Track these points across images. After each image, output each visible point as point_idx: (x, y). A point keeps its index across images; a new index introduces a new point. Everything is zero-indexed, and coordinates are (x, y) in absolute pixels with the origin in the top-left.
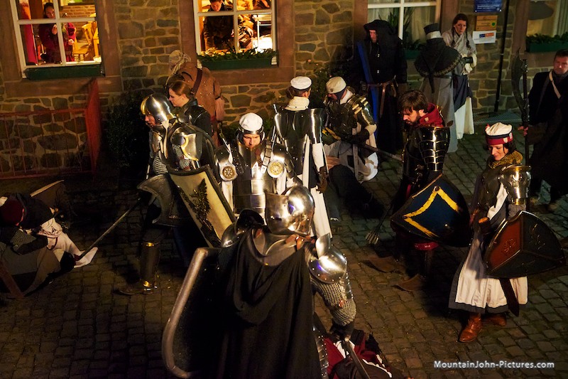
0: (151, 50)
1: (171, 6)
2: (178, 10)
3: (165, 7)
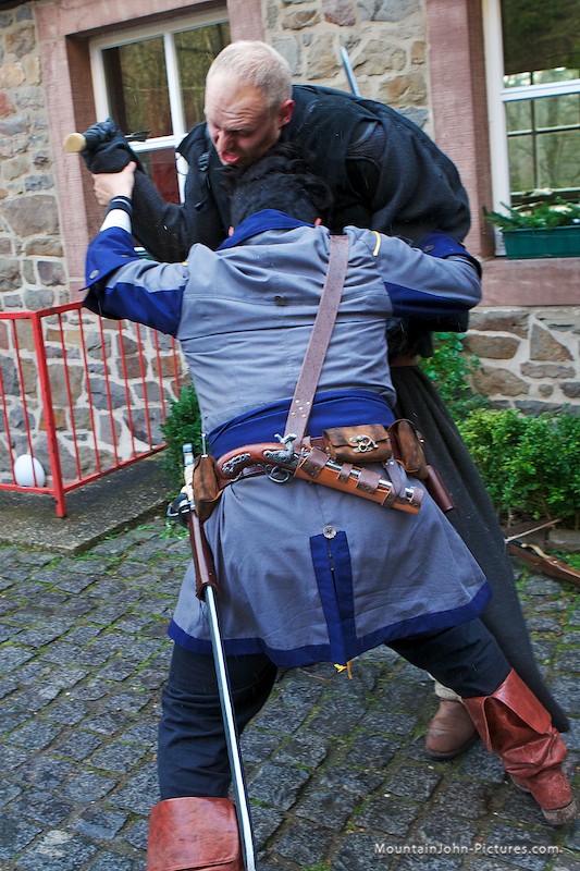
1: (408, 69)
2: (427, 81)
3: (392, 75)
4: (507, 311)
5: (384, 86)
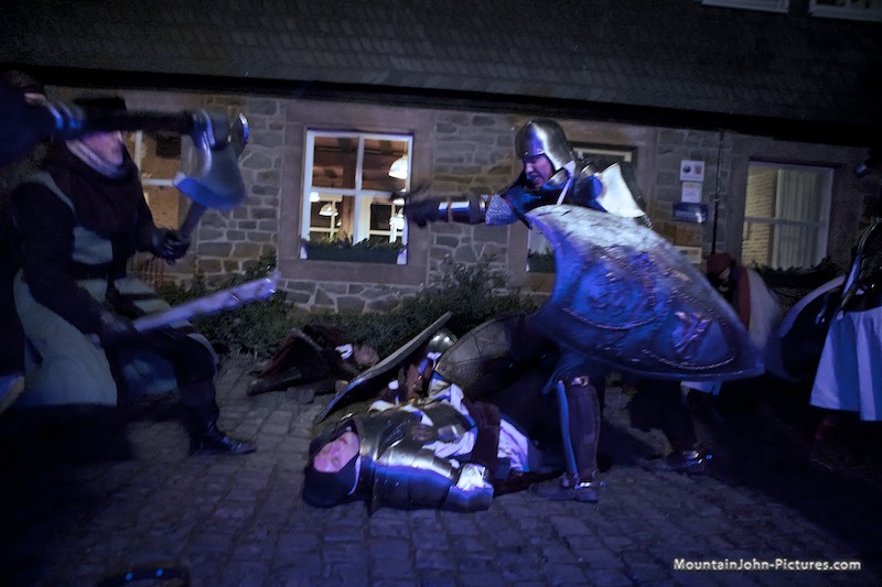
0: (240, 223)
1: (272, 169)
2: (281, 175)
3: (265, 170)
4: (306, 281)
5: (260, 174)
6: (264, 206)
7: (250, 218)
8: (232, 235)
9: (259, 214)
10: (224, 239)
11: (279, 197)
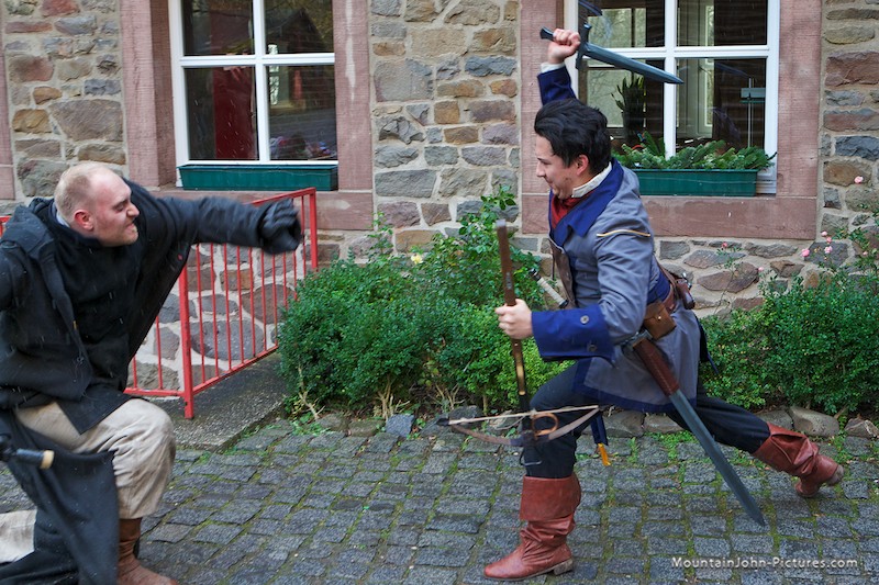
0: (447, 131)
1: (501, 24)
2: (518, 36)
3: (486, 27)
5: (479, 36)
6: (490, 97)
7: (466, 122)
8: (434, 155)
9: (484, 114)
10: (419, 164)
11: (516, 77)
